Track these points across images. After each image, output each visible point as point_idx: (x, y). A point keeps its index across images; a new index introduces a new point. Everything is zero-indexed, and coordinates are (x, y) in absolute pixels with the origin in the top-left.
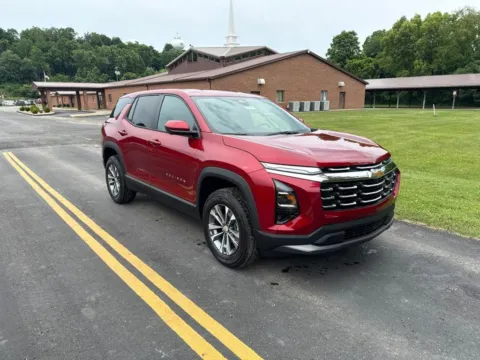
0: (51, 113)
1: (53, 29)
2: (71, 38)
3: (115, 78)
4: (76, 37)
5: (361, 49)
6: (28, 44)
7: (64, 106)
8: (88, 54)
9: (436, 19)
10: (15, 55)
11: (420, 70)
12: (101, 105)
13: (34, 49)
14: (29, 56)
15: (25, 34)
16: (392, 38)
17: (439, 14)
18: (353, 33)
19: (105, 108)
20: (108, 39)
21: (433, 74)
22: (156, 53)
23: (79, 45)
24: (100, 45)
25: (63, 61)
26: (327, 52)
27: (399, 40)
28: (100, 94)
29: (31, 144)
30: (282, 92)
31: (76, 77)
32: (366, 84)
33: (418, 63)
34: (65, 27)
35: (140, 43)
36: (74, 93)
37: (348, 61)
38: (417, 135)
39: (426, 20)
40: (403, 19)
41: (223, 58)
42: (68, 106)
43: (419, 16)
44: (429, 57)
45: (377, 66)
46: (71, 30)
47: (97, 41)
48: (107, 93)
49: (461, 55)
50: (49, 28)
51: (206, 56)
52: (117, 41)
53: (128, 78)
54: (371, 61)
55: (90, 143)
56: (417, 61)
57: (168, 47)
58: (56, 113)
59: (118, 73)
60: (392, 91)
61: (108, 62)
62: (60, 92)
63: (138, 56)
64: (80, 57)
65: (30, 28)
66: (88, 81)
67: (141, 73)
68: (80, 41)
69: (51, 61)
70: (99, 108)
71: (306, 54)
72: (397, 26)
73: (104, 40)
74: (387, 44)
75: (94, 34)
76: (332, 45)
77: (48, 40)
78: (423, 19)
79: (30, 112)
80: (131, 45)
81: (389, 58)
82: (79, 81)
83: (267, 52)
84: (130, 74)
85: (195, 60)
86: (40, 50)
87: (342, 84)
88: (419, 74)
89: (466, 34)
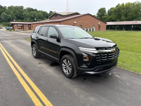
0: (15, 31)
1: (17, 6)
2: (22, 9)
3: (35, 21)
4: (24, 9)
5: (107, 13)
6: (10, 11)
7: (20, 29)
8: (27, 14)
9: (128, 4)
10: (6, 14)
11: (123, 19)
12: (30, 29)
13: (11, 12)
14: (10, 14)
15: (9, 8)
16: (115, 10)
17: (129, 3)
18: (104, 8)
19: (31, 30)
20: (33, 9)
21: (127, 21)
22: (47, 13)
23: (25, 11)
24: (31, 11)
25: (20, 16)
26: (97, 14)
27: (117, 11)
28: (29, 25)
29: (6, 39)
30: (81, 25)
31: (24, 21)
32: (106, 23)
33: (123, 17)
34: (21, 6)
35: (43, 11)
36: (22, 25)
37: (103, 17)
38: (115, 38)
39: (126, 5)
40: (119, 4)
41: (64, 15)
42: (21, 29)
43: (124, 4)
44: (126, 16)
45: (111, 18)
46: (22, 7)
47: (30, 10)
48: (31, 25)
49: (135, 15)
50: (16, 6)
51: (60, 15)
52: (36, 10)
53: (39, 21)
54: (109, 17)
55: (22, 39)
56: (122, 17)
57: (51, 12)
58: (17, 31)
59: (35, 19)
60: (115, 26)
61: (33, 16)
62: (18, 25)
63: (42, 14)
64: (25, 14)
65: (10, 6)
66: (27, 22)
67: (43, 19)
68: (25, 10)
69: (16, 16)
70: (29, 30)
71: (88, 14)
72: (117, 6)
73: (32, 10)
74: (114, 12)
75: (29, 8)
76: (98, 12)
77: (16, 9)
78: (125, 4)
79: (9, 31)
80: (40, 11)
81: (114, 16)
82: (25, 22)
83: (77, 14)
84: (39, 20)
85: (57, 16)
86: (13, 12)
87: (99, 23)
88: (123, 20)
89: (137, 9)
